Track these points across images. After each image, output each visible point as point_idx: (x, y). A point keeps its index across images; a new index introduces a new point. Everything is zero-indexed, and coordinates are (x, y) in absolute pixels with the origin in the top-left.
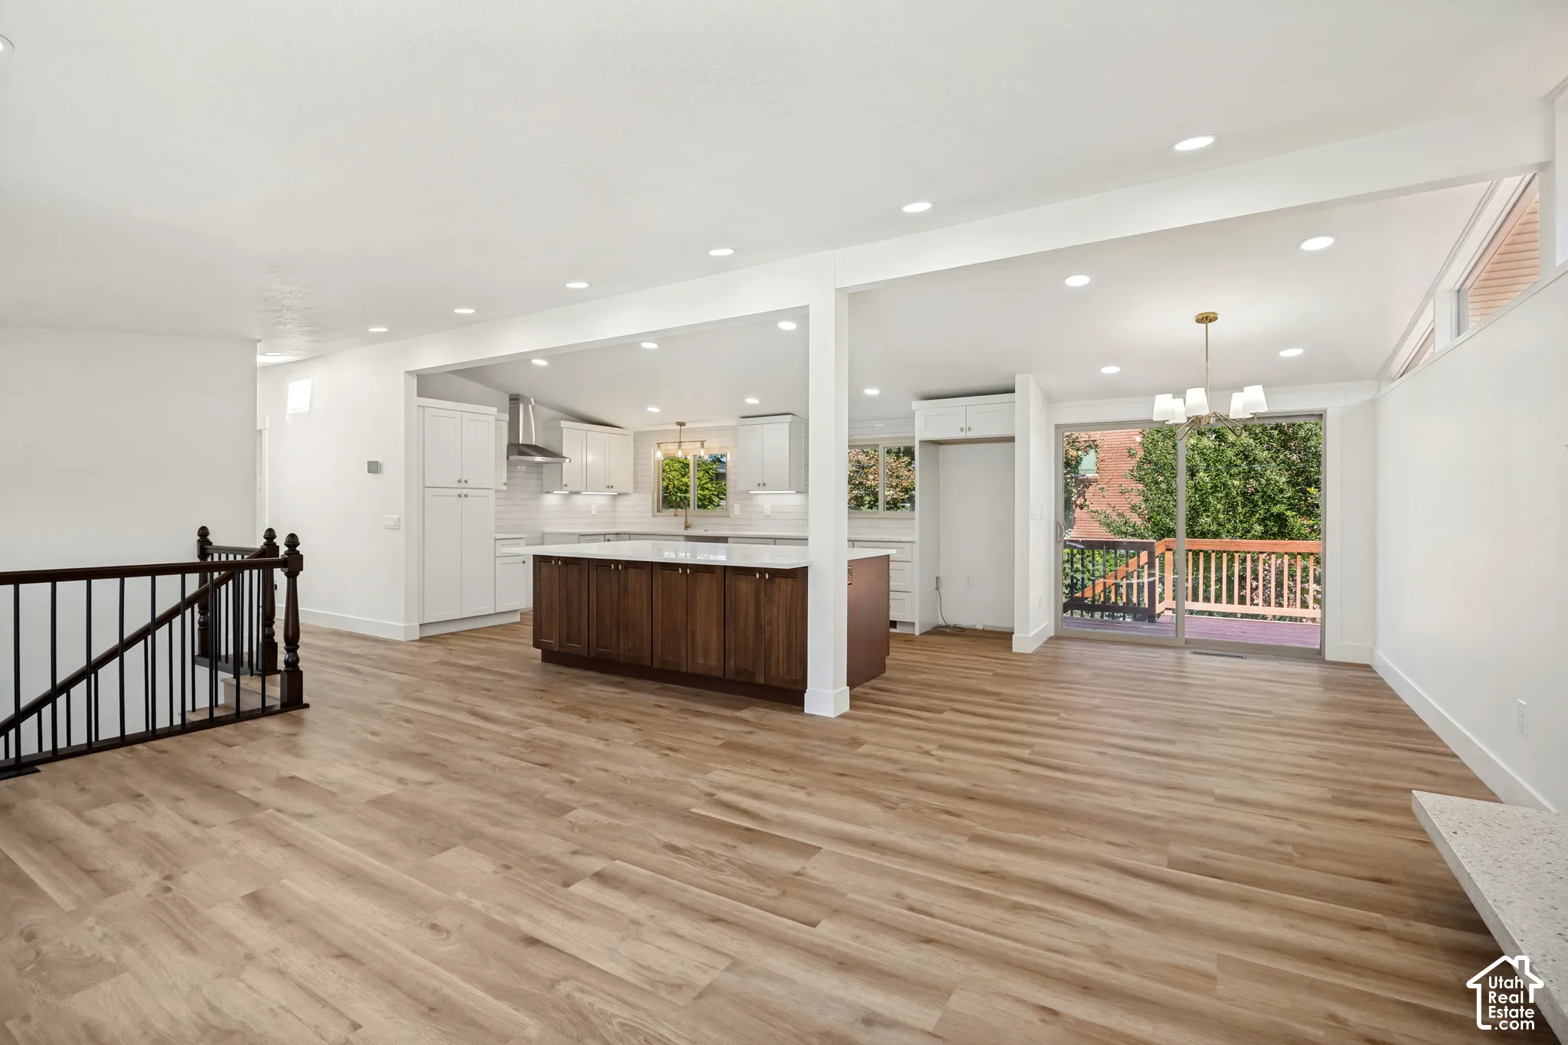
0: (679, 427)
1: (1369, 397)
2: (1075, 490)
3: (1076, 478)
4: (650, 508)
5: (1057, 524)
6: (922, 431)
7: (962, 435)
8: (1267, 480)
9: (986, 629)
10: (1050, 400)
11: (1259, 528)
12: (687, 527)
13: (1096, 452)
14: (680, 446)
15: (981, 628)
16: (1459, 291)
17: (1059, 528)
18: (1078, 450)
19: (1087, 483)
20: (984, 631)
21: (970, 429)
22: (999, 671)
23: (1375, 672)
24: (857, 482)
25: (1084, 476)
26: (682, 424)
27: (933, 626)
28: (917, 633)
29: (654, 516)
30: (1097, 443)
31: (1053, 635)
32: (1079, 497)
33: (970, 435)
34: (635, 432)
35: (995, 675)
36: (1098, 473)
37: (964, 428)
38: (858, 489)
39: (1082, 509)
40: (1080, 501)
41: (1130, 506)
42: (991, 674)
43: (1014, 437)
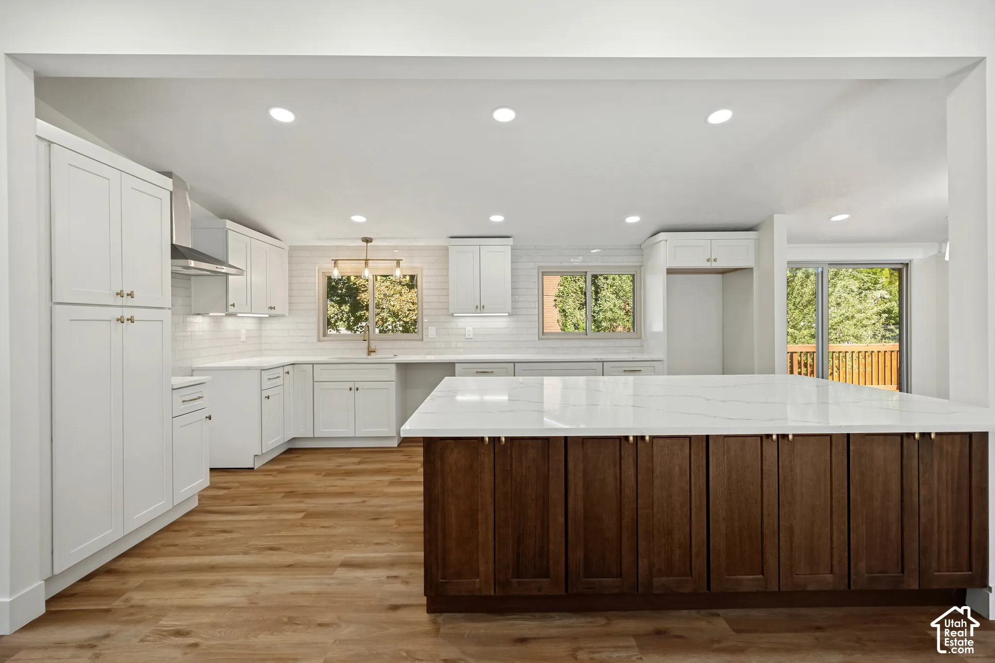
0: (365, 244)
4: (315, 333)
7: (708, 265)
12: (370, 352)
14: (367, 264)
21: (715, 260)
26: (367, 240)
29: (319, 340)
33: (715, 265)
34: (290, 247)
37: (710, 258)
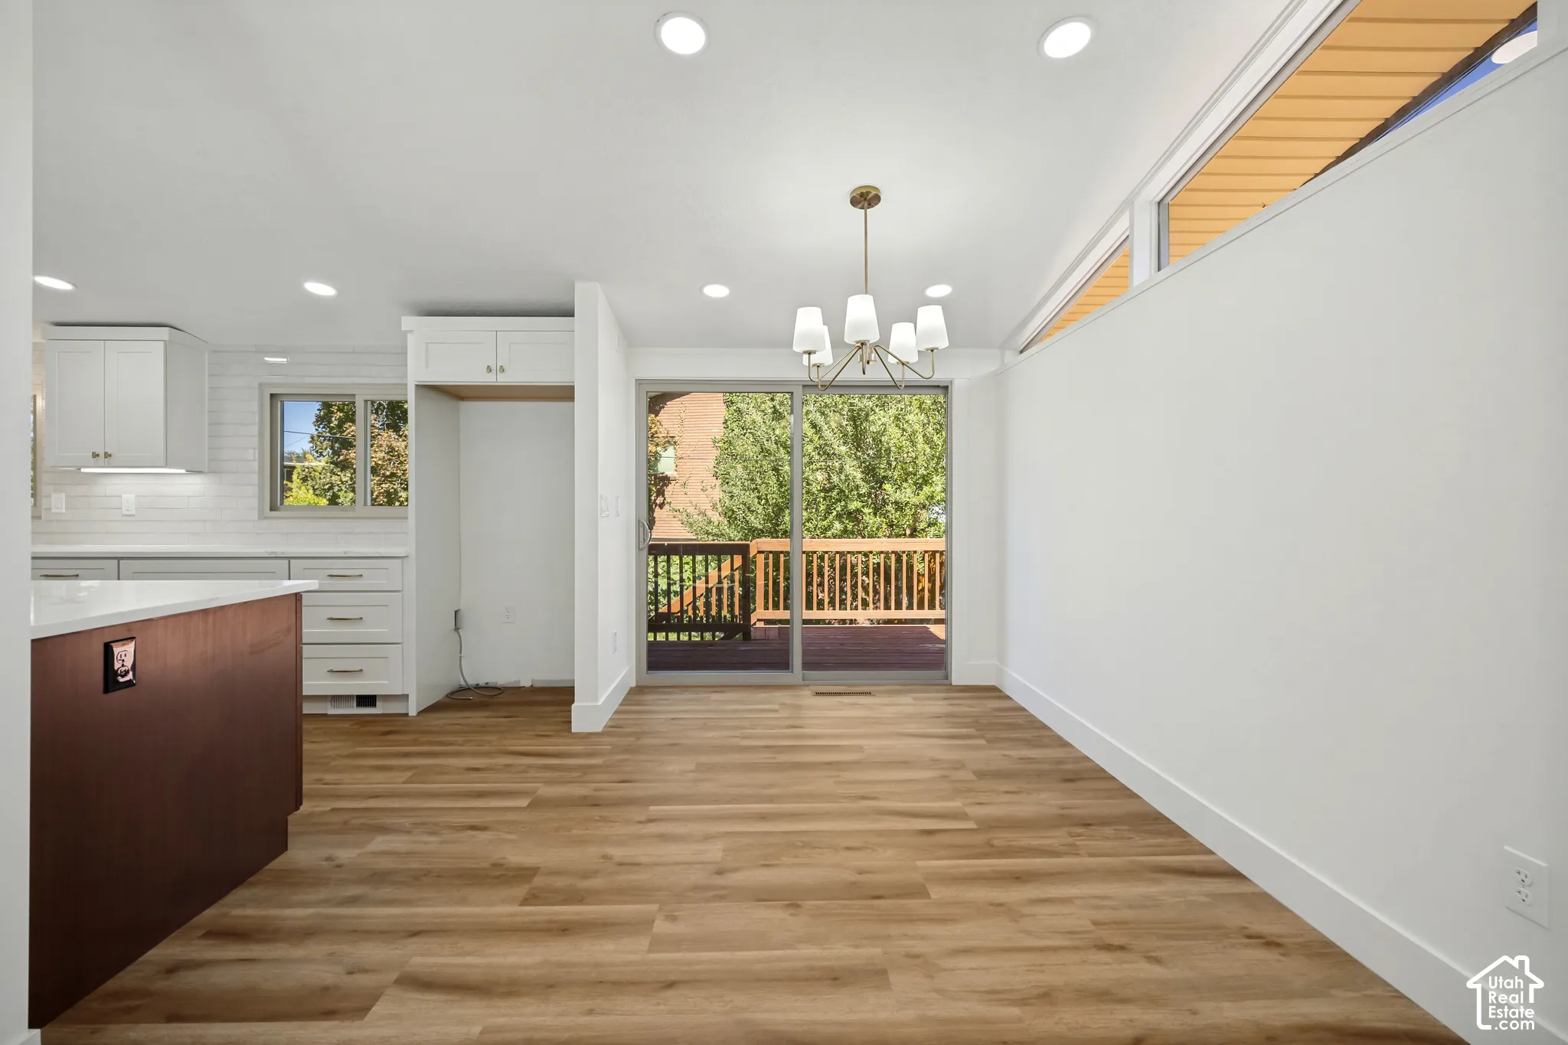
1: (993, 369)
2: (654, 489)
3: (655, 475)
5: (639, 522)
6: (420, 370)
7: (490, 379)
8: (846, 476)
9: (537, 685)
10: (631, 339)
11: (838, 526)
13: (675, 449)
15: (527, 684)
16: (1159, 203)
17: (641, 529)
18: (657, 445)
19: (665, 480)
20: (533, 690)
21: (502, 370)
22: (545, 791)
23: (1008, 698)
24: (388, 473)
25: (663, 474)
27: (446, 693)
28: (413, 712)
30: (676, 439)
31: (634, 685)
32: (657, 496)
33: (503, 380)
35: (537, 804)
36: (676, 470)
37: (493, 367)
38: (391, 482)
39: (661, 508)
40: (659, 500)
41: (711, 504)
42: (524, 802)
43: (572, 388)
